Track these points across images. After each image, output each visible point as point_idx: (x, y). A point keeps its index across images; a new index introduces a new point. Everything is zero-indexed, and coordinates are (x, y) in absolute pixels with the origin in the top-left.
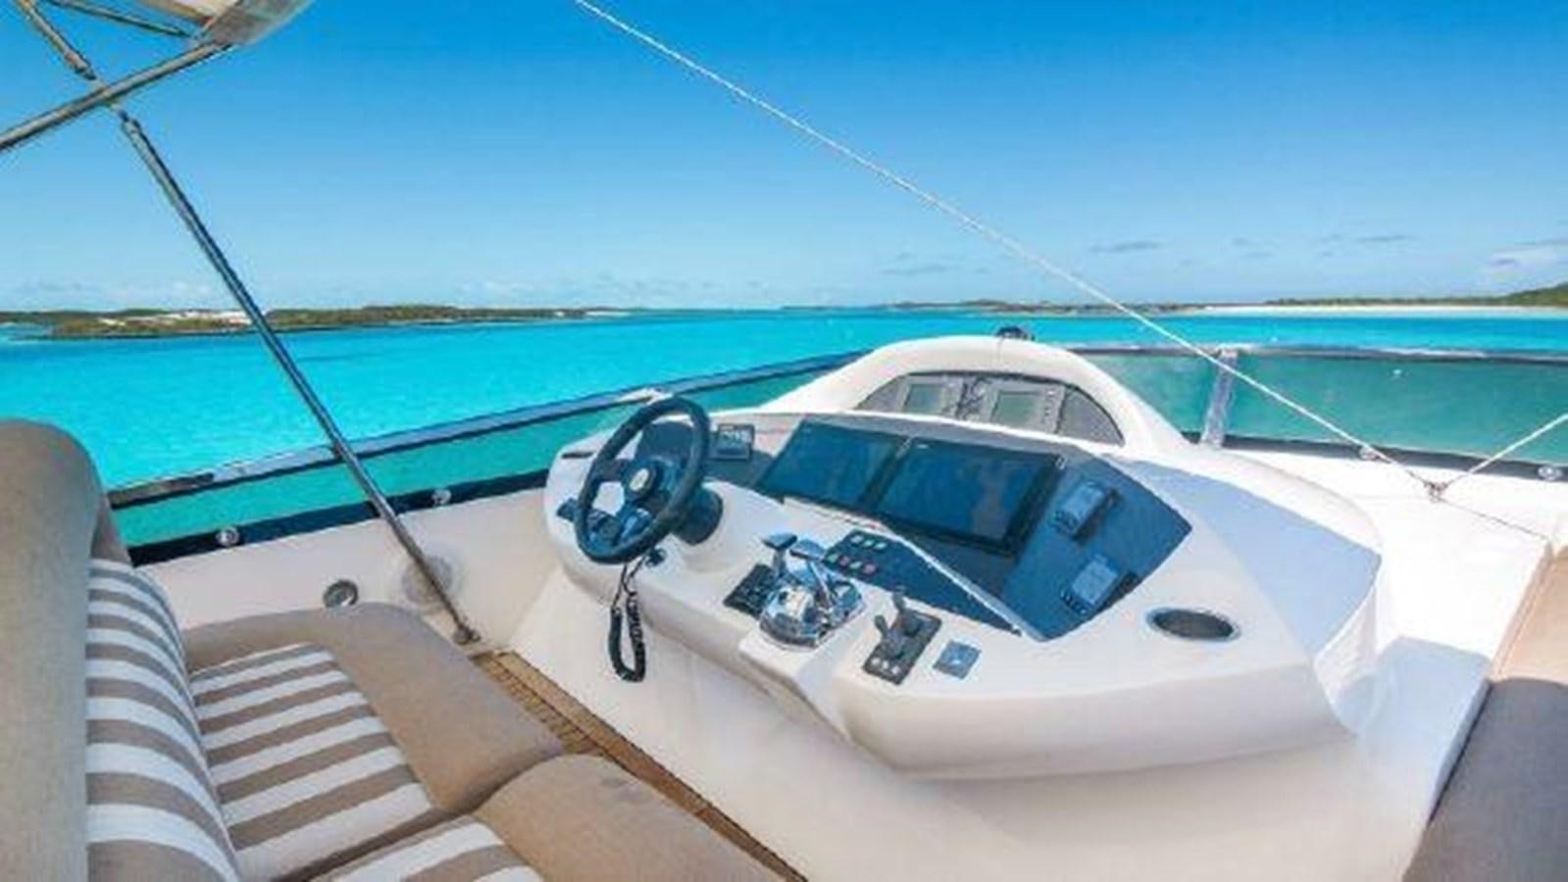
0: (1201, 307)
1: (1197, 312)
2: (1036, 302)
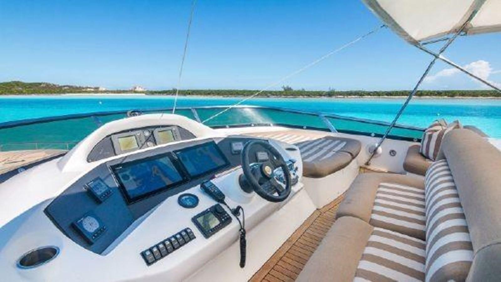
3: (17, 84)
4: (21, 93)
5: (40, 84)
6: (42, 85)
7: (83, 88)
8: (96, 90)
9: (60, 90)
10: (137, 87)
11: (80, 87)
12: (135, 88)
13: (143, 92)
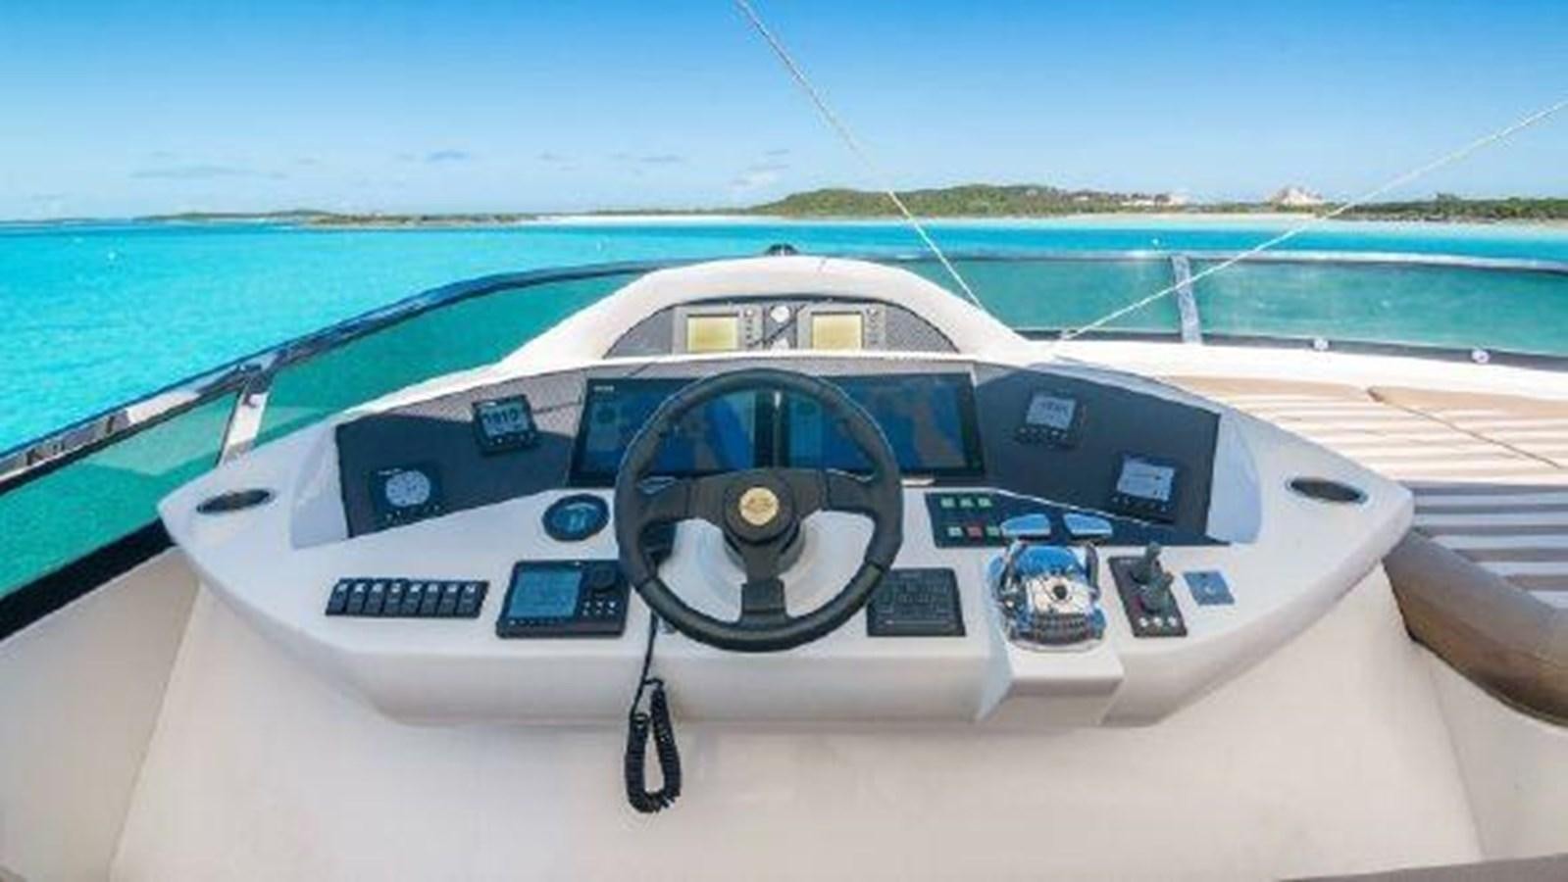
0: (533, 217)
1: (531, 223)
2: (367, 213)
3: (980, 191)
4: (982, 212)
5: (1023, 189)
6: (1029, 193)
7: (1124, 198)
8: (1161, 205)
9: (1065, 203)
10: (1294, 192)
11: (1116, 195)
12: (1285, 194)
13: (1309, 209)
